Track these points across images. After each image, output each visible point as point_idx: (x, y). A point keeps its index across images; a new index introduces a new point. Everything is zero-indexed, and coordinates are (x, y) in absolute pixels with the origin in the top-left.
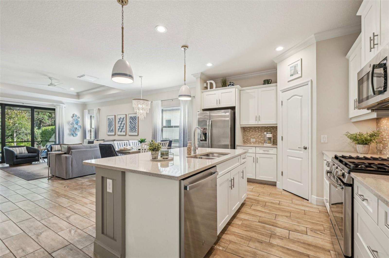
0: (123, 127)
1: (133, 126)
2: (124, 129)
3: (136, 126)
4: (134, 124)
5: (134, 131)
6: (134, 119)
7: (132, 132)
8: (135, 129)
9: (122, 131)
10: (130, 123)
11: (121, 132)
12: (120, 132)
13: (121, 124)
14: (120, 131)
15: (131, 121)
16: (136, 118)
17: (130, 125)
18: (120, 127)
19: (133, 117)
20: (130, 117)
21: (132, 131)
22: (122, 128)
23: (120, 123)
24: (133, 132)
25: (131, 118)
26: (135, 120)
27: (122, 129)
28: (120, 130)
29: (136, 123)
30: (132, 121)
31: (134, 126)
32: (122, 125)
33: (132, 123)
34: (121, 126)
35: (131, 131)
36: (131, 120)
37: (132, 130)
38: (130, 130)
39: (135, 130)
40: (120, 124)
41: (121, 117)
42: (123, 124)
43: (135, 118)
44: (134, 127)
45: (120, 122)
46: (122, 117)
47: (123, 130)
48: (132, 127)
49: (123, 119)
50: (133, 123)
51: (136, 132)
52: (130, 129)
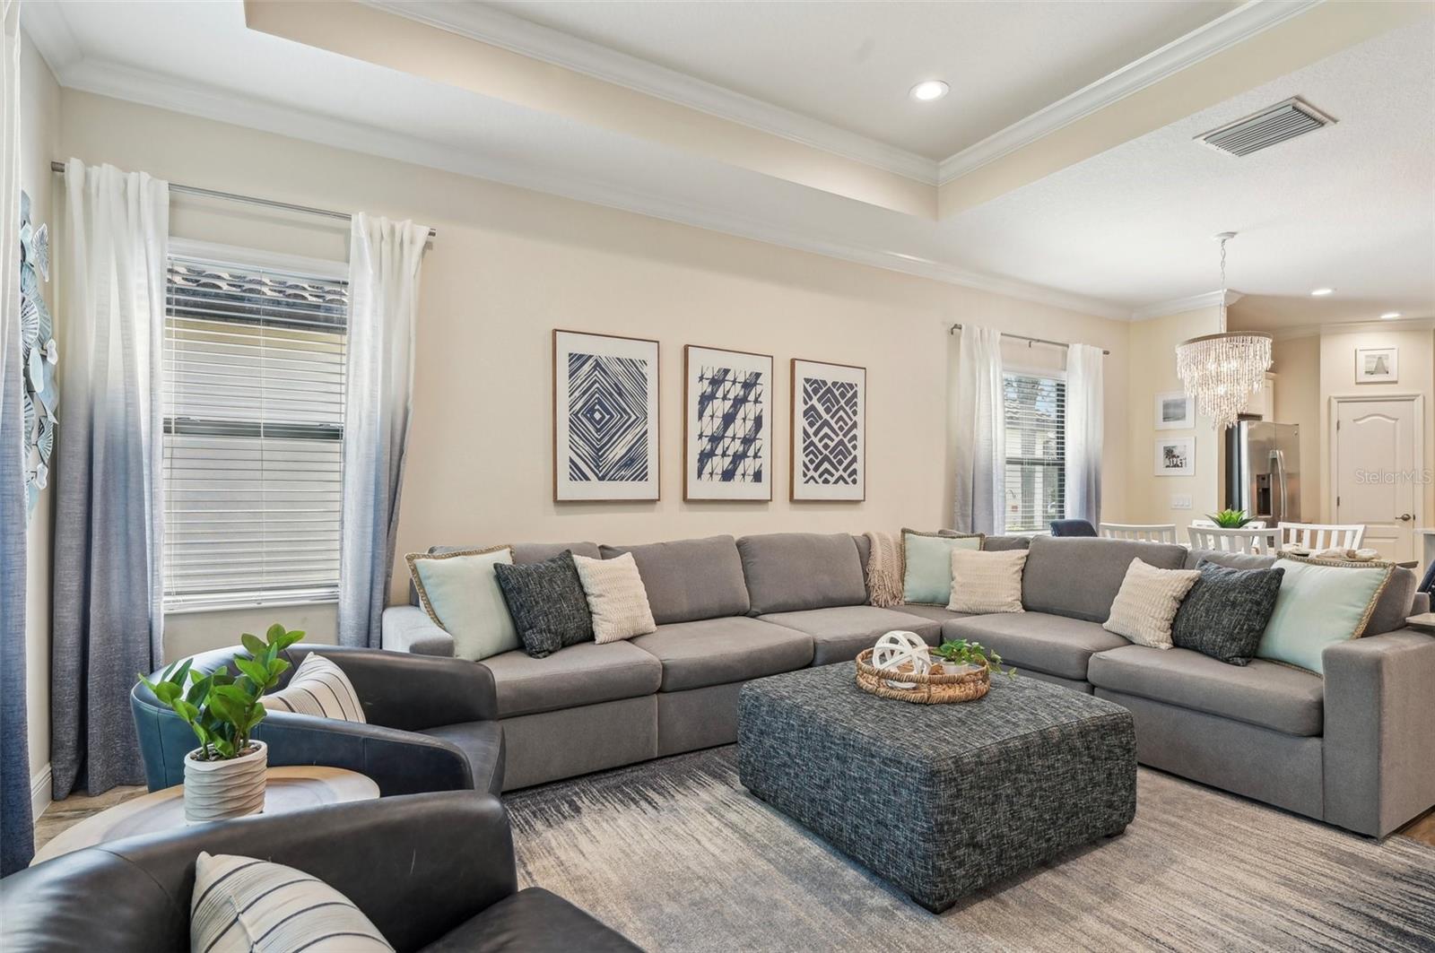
0: (747, 441)
1: (832, 445)
2: (756, 456)
3: (855, 447)
4: (841, 428)
5: (841, 478)
6: (842, 402)
7: (826, 481)
8: (846, 462)
9: (740, 470)
10: (811, 424)
11: (728, 475)
12: (717, 478)
13: (729, 419)
14: (719, 470)
15: (813, 408)
16: (855, 395)
17: (811, 431)
18: (715, 439)
19: (834, 384)
20: (807, 380)
21: (826, 476)
22: (737, 446)
23: (720, 414)
24: (832, 480)
25: (816, 391)
26: (847, 403)
27: (738, 458)
28: (719, 464)
29: (855, 425)
30: (828, 410)
31: (841, 442)
32: (740, 428)
33: (827, 423)
34: (730, 433)
35: (816, 475)
36: (815, 401)
37: (826, 465)
38: (812, 467)
39: (845, 470)
40: (718, 421)
41: (726, 371)
42: (750, 424)
43: (843, 395)
44: (842, 451)
45: (720, 407)
46: (741, 368)
47: (749, 465)
48: (826, 447)
49: (748, 386)
50: (836, 427)
51: (854, 482)
52: (811, 461)
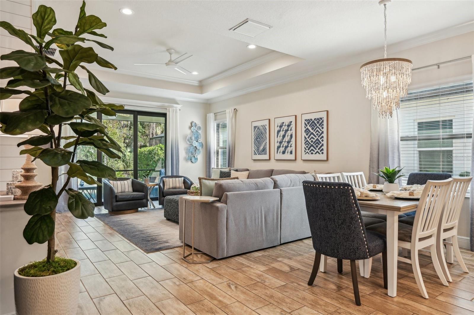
0: (289, 142)
1: (314, 140)
2: (291, 146)
3: (323, 141)
4: (317, 134)
5: (317, 152)
6: (318, 125)
7: (312, 153)
8: (319, 146)
9: (287, 151)
10: (307, 135)
11: (284, 153)
12: (281, 153)
13: (284, 136)
14: (282, 151)
15: (308, 129)
16: (323, 121)
17: (307, 137)
18: (281, 143)
19: (315, 119)
20: (306, 120)
21: (312, 151)
22: (286, 144)
23: (282, 135)
24: (314, 153)
25: (308, 123)
27: (286, 147)
28: (282, 149)
29: (323, 132)
30: (312, 129)
31: (317, 139)
32: (287, 139)
33: (312, 133)
34: (284, 140)
35: (309, 151)
36: (308, 127)
37: (312, 148)
38: (307, 149)
39: (319, 149)
40: (281, 137)
41: (283, 123)
42: (289, 137)
43: (318, 122)
44: (318, 142)
45: (282, 133)
46: (286, 121)
47: (289, 149)
48: (312, 141)
49: (289, 126)
50: (315, 134)
51: (323, 153)
52: (307, 147)
